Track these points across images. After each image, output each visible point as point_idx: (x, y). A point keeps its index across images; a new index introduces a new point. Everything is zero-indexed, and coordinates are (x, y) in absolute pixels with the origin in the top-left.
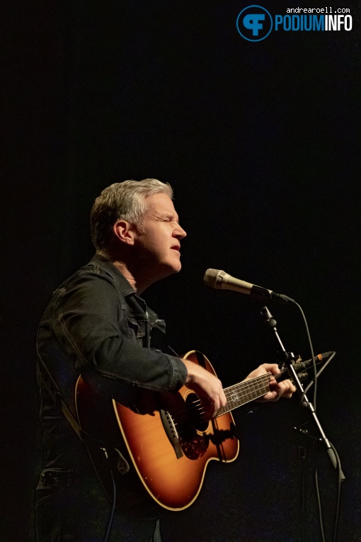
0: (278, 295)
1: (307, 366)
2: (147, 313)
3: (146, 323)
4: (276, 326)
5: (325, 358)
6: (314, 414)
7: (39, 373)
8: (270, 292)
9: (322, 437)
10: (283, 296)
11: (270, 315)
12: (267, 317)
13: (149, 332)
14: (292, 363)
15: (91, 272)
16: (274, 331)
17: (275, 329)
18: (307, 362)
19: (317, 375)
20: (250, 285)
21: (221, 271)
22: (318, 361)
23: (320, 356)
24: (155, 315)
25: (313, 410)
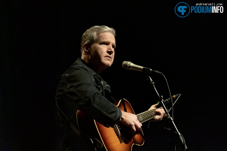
0: (154, 71)
1: (169, 100)
2: (102, 82)
3: (102, 86)
4: (154, 85)
5: (177, 97)
6: (173, 121)
7: (58, 113)
8: (151, 70)
9: (177, 131)
10: (157, 71)
11: (151, 80)
12: (150, 81)
13: (104, 90)
14: (162, 100)
15: (79, 66)
16: (154, 87)
17: (154, 86)
18: (169, 99)
19: (173, 105)
20: (142, 67)
21: (129, 62)
22: (173, 98)
23: (174, 96)
24: (106, 83)
25: (172, 120)
